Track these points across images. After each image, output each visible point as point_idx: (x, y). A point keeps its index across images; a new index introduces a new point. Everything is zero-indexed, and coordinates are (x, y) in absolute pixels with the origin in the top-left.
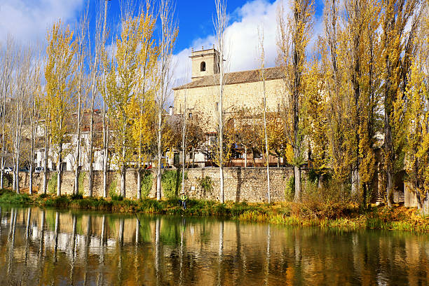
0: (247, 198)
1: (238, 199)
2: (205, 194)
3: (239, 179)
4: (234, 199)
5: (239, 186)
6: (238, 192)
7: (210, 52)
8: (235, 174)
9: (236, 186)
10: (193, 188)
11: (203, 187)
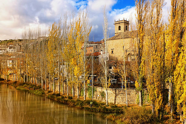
0: (119, 102)
1: (115, 102)
2: (102, 99)
3: (116, 94)
4: (113, 102)
5: (116, 97)
6: (115, 100)
7: (122, 21)
8: (114, 92)
9: (114, 97)
10: (98, 96)
11: (102, 96)
